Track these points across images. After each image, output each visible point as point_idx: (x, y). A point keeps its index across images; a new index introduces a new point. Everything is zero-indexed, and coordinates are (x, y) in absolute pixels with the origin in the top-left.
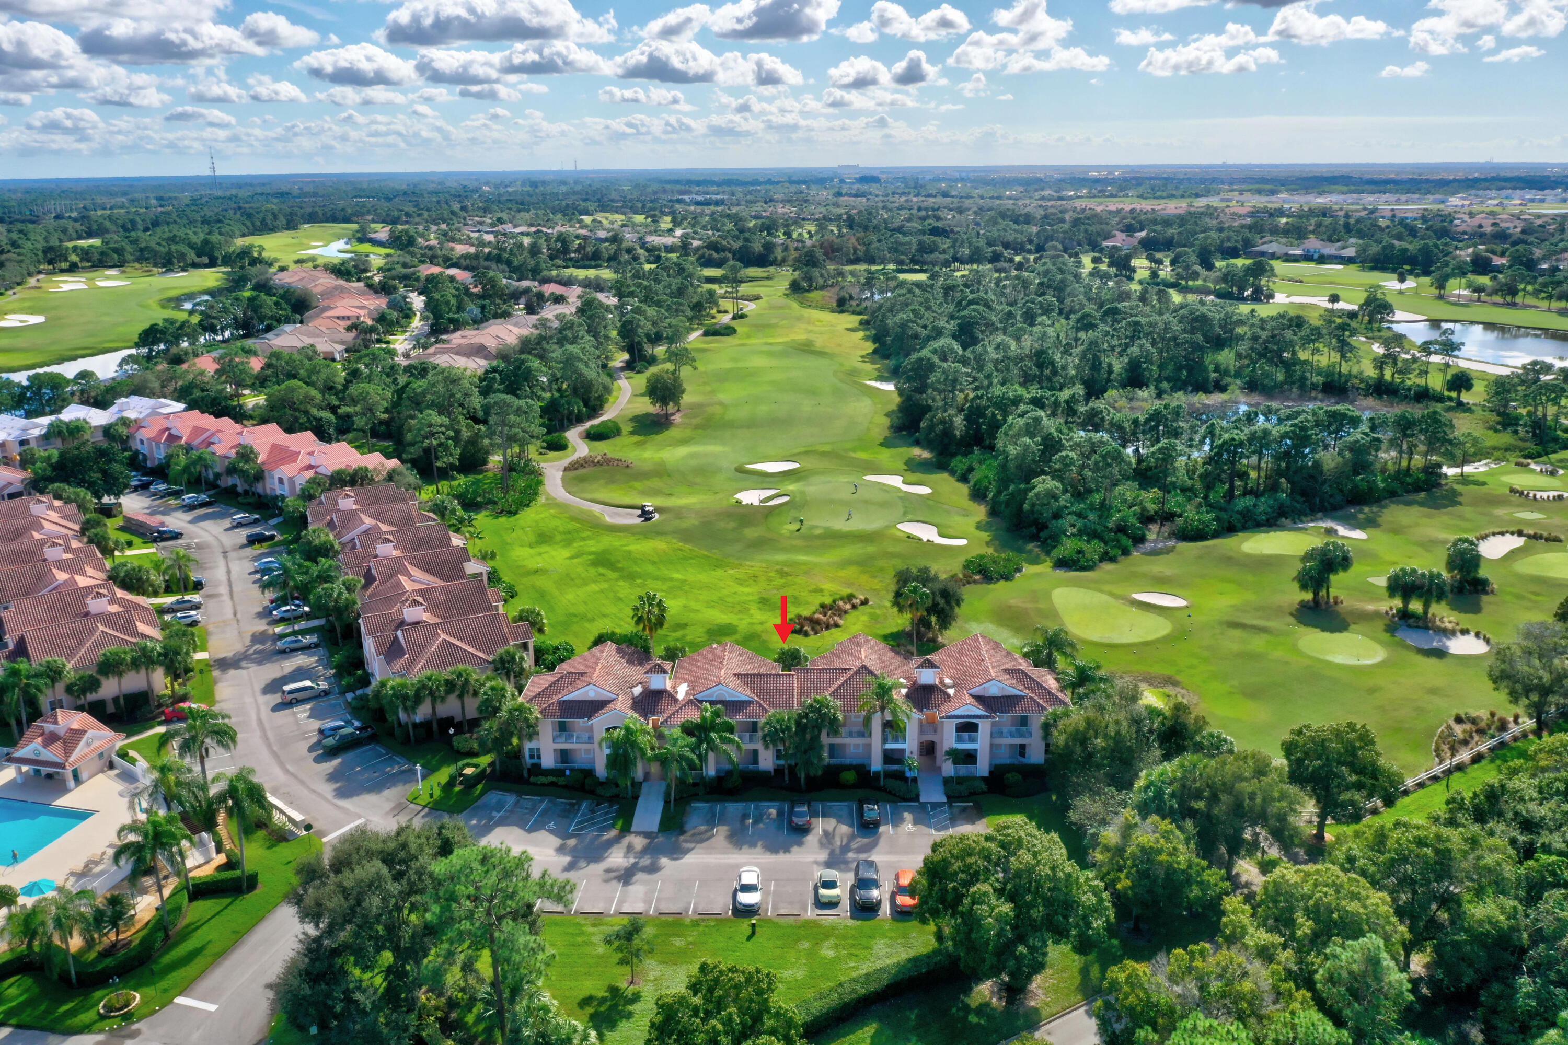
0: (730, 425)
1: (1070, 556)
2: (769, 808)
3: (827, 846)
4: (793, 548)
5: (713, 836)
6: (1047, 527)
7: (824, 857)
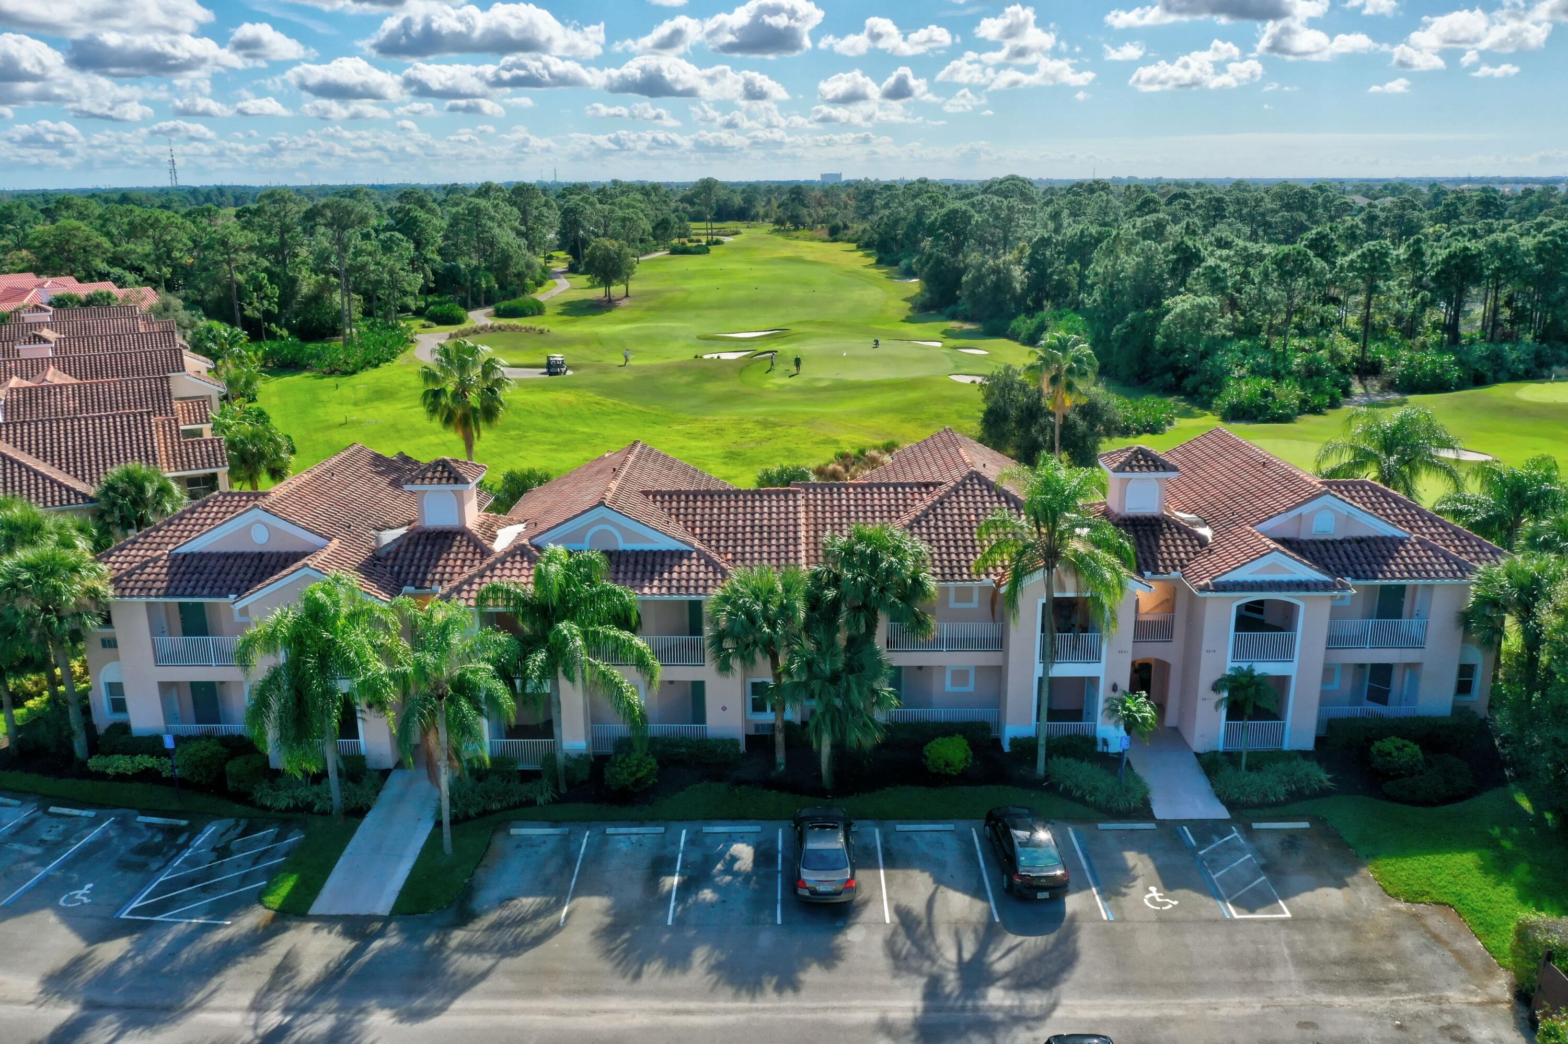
0: (697, 307)
1: (1251, 401)
2: (732, 839)
3: (914, 963)
4: (783, 402)
5: (556, 928)
6: (1194, 373)
7: (909, 1004)
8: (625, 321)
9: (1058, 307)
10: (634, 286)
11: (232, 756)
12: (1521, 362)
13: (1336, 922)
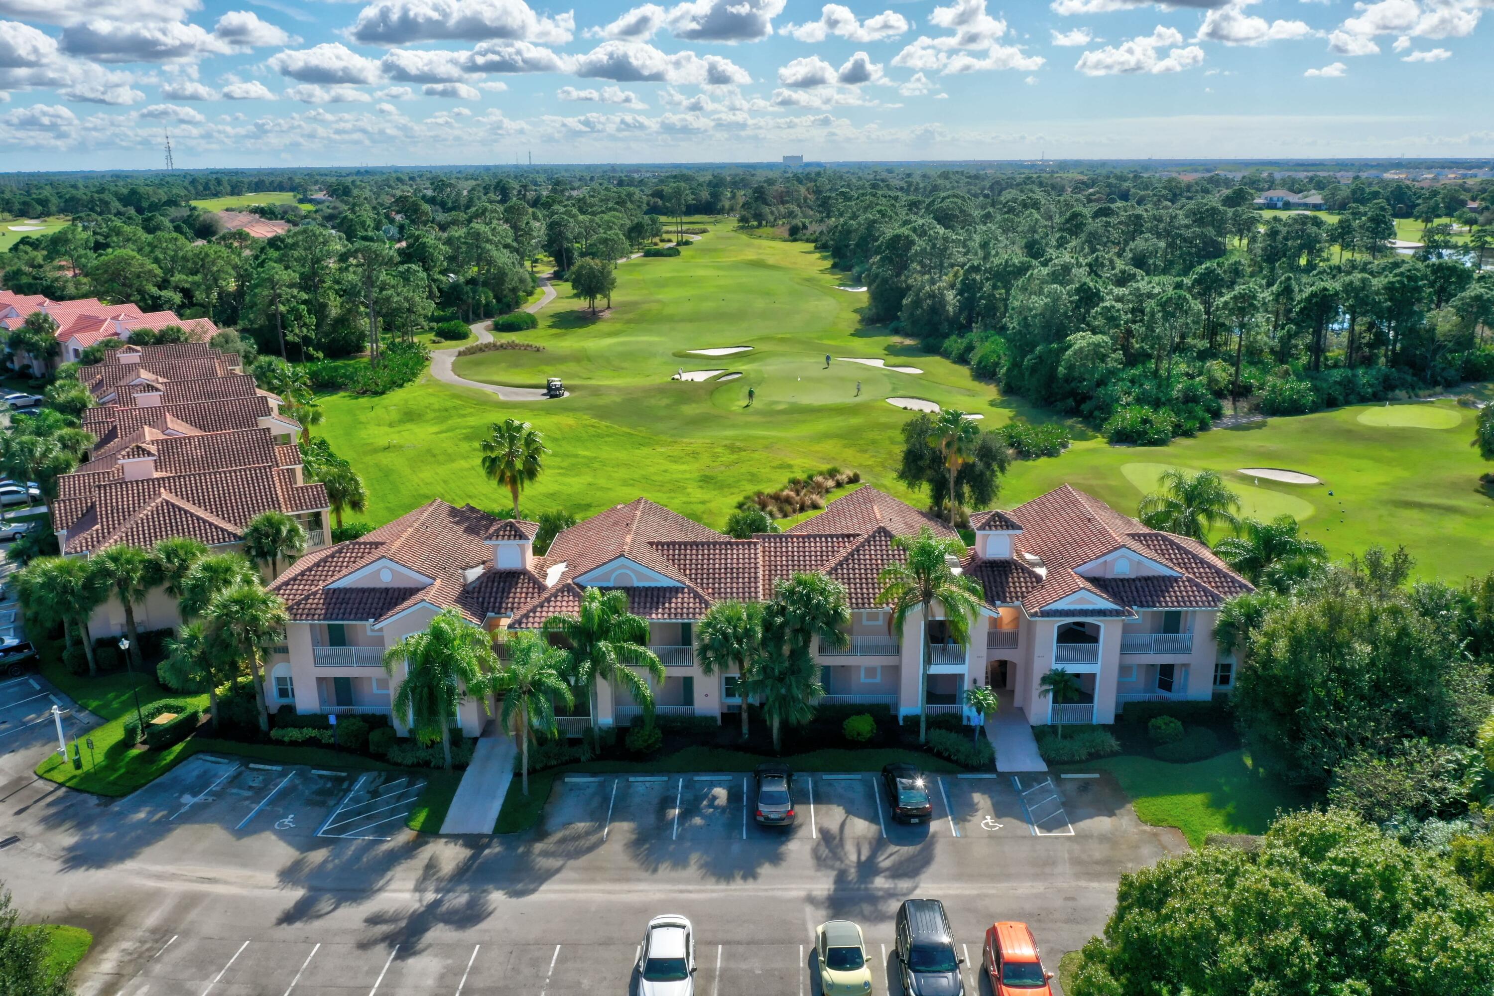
0: (671, 319)
1: (1132, 425)
2: (712, 785)
3: (830, 862)
4: (747, 425)
5: (601, 842)
6: (1090, 398)
7: (826, 886)
8: (610, 334)
9: (986, 327)
10: (616, 296)
11: (372, 729)
12: (1371, 386)
13: (1103, 838)
